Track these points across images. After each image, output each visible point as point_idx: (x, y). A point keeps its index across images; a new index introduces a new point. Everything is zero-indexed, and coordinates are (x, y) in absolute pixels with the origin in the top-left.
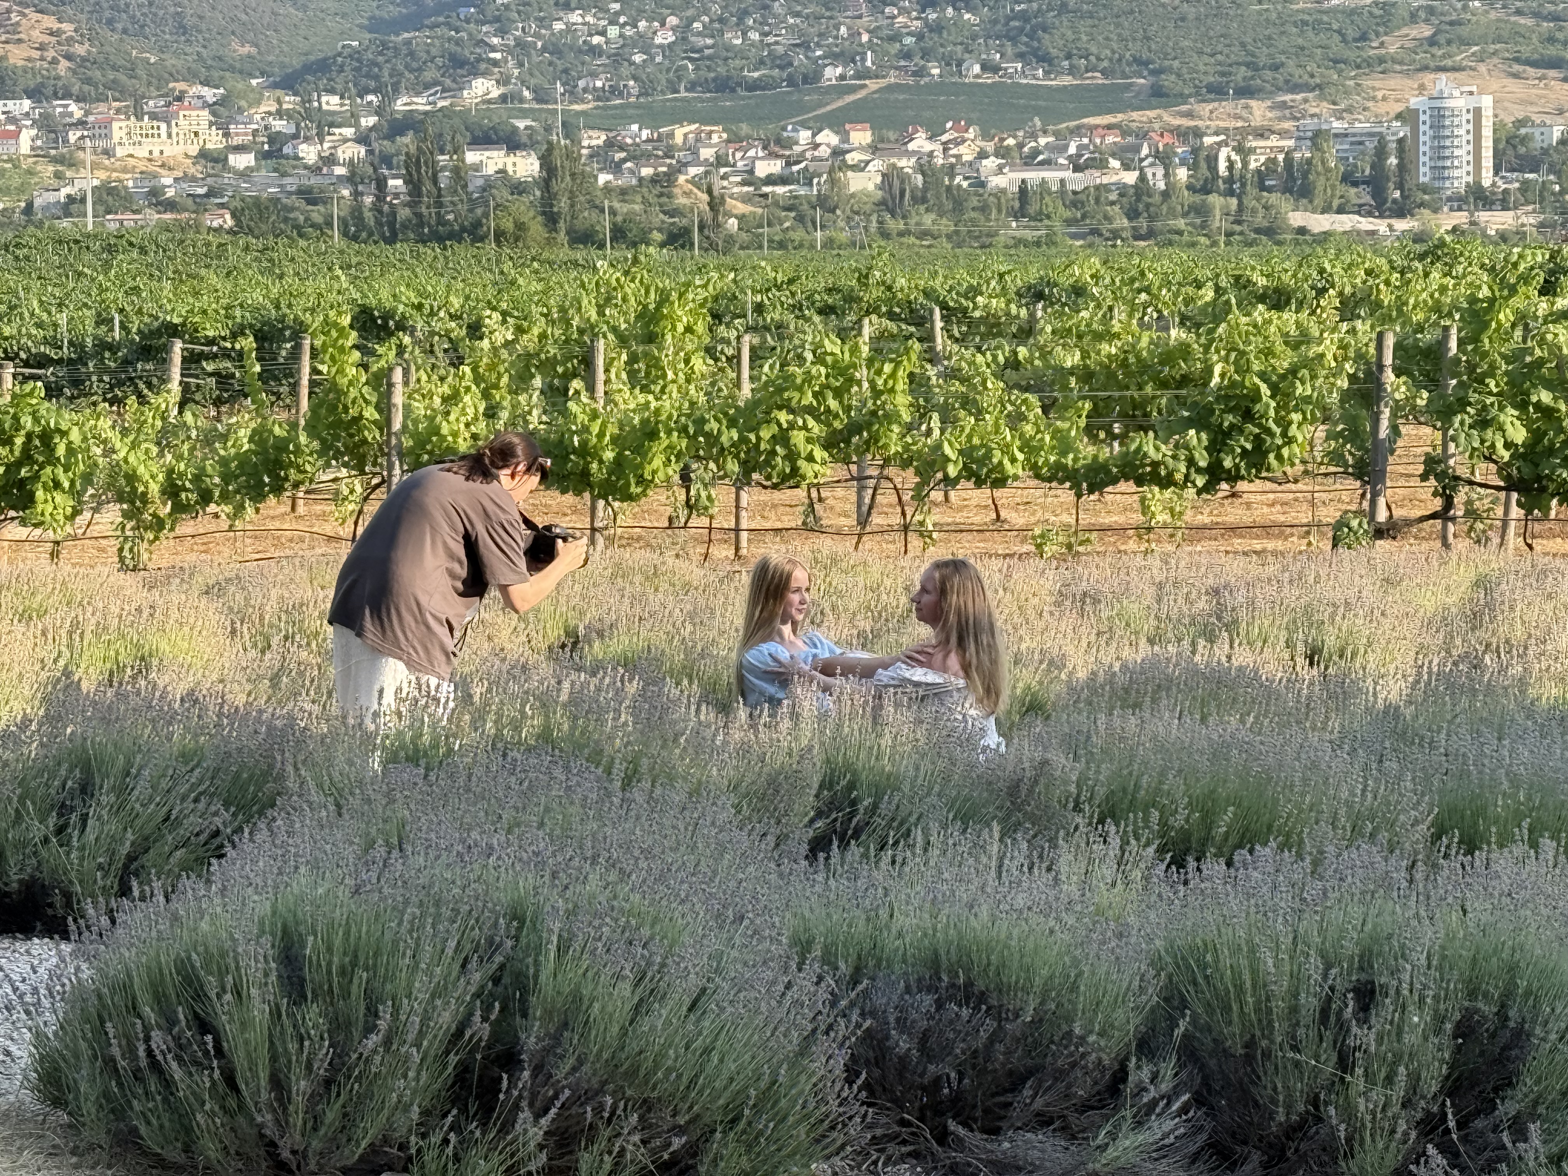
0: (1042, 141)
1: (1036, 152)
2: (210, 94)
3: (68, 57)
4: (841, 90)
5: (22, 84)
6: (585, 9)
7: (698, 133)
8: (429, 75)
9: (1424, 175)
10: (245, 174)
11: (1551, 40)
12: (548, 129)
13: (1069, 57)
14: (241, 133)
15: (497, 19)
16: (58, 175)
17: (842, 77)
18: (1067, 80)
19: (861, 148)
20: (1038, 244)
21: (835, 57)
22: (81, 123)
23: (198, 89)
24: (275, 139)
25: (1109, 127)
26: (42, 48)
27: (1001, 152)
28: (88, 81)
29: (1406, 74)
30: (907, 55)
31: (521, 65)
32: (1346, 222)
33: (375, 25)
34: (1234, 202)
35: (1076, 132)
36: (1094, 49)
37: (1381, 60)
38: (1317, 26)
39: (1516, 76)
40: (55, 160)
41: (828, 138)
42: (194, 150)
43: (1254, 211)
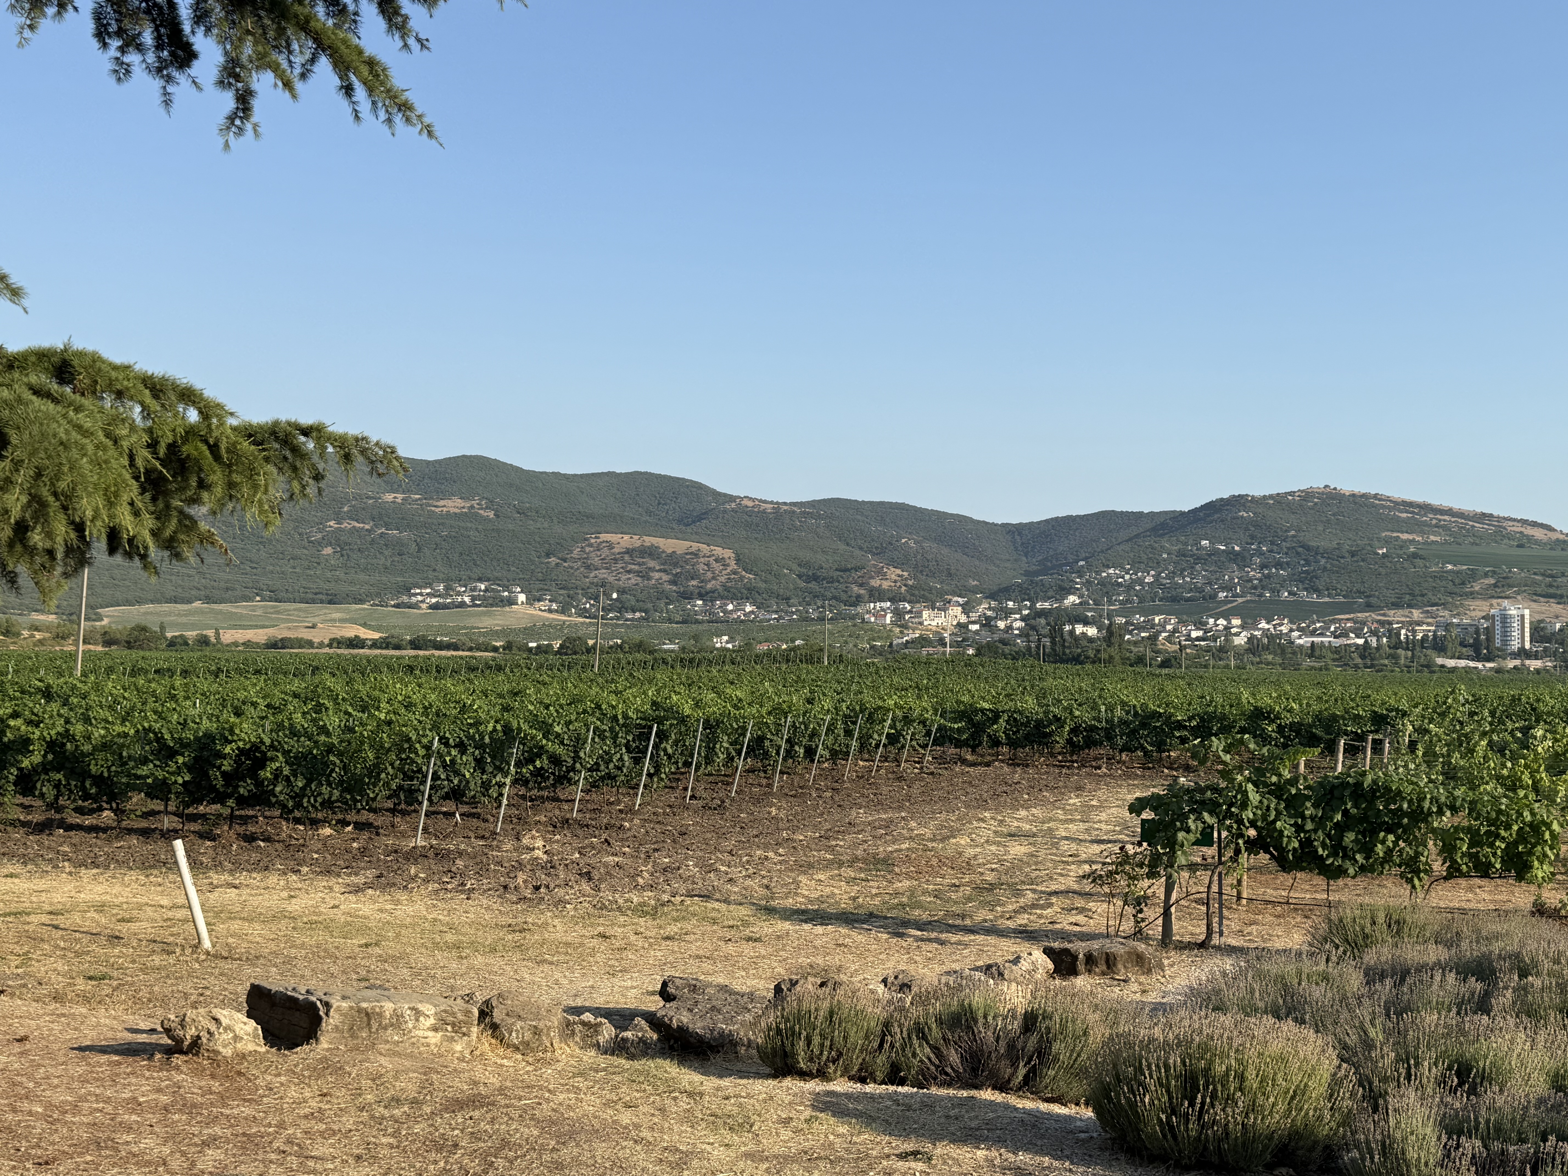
0: (1318, 625)
1: (1315, 630)
2: (960, 600)
3: (905, 585)
4: (1226, 601)
5: (887, 596)
6: (1115, 568)
7: (1165, 619)
8: (1050, 594)
9: (1498, 643)
10: (976, 632)
11: (1550, 586)
12: (1101, 616)
13: (1328, 589)
14: (974, 616)
15: (1079, 572)
16: (901, 632)
17: (1226, 597)
18: (1327, 600)
19: (1237, 627)
20: (1321, 669)
21: (1223, 588)
22: (910, 612)
23: (956, 599)
24: (988, 619)
25: (1348, 619)
26: (895, 582)
27: (1299, 629)
28: (913, 595)
29: (1484, 599)
30: (1255, 588)
31: (1088, 590)
32: (1462, 663)
33: (1027, 573)
34: (1410, 653)
35: (1333, 621)
36: (1339, 586)
37: (1472, 593)
38: (1441, 578)
39: (1535, 601)
40: (899, 626)
41: (1222, 622)
42: (955, 623)
43: (1419, 657)
